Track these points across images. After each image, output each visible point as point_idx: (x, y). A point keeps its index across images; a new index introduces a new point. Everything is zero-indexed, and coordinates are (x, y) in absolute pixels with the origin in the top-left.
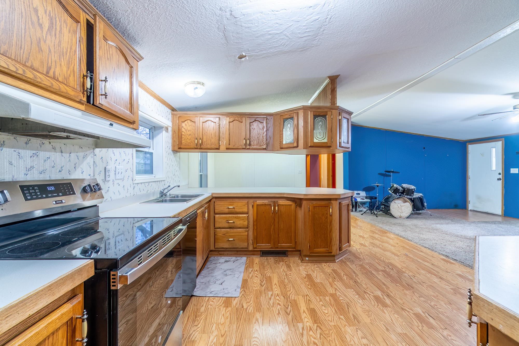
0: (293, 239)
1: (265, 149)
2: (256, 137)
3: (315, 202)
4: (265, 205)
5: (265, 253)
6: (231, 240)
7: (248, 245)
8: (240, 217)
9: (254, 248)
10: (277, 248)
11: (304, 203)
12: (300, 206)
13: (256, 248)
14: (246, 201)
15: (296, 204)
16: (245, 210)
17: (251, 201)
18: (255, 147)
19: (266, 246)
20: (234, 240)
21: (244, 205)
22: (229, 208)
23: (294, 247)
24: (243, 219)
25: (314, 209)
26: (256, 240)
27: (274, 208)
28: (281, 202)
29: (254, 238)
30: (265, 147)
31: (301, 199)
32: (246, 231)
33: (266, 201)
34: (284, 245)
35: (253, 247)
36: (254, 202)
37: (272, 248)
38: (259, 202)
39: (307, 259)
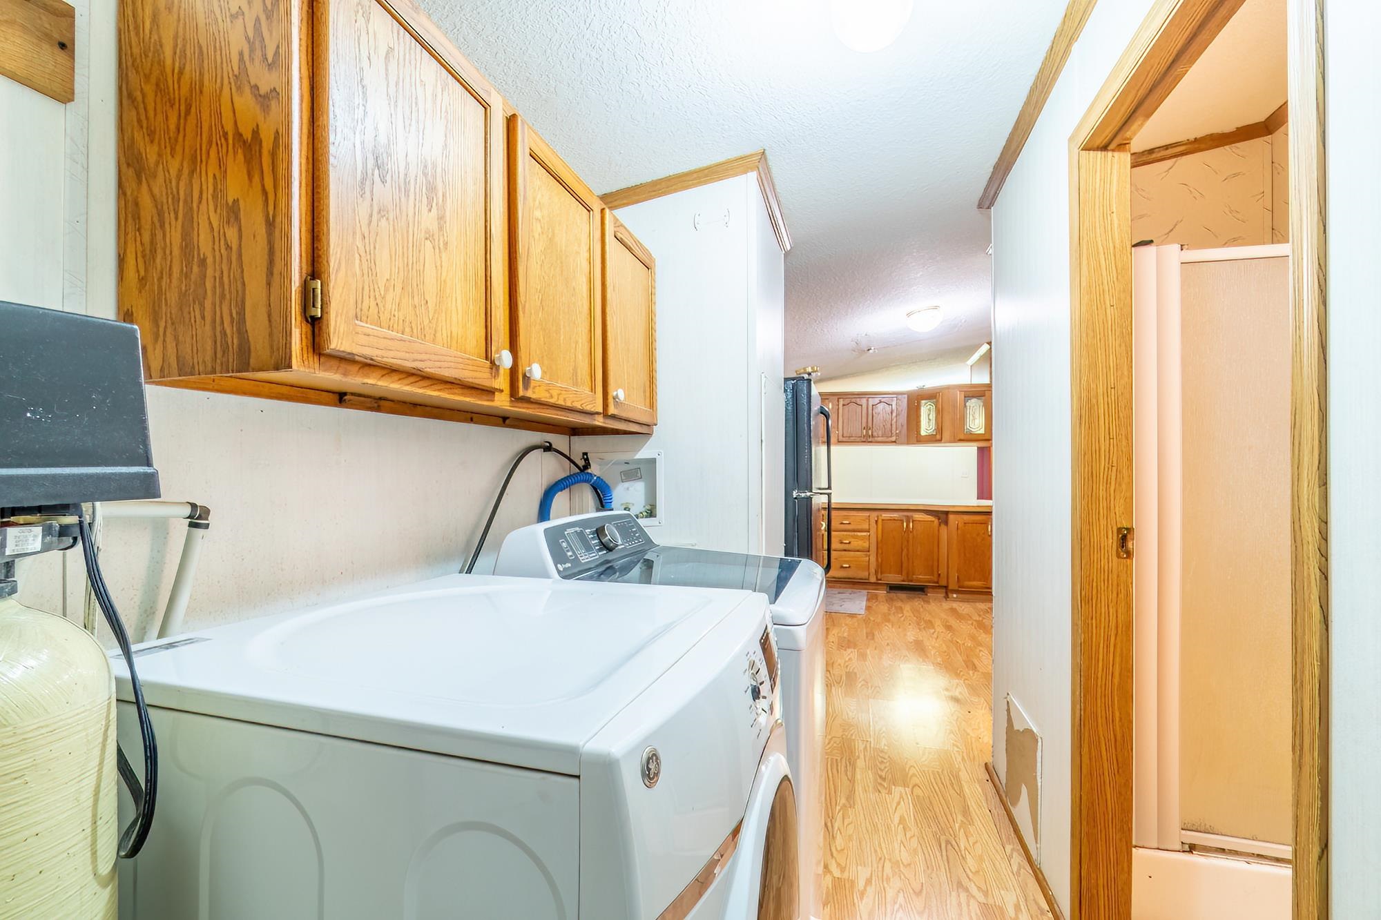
0: (935, 570)
1: (895, 442)
2: (882, 426)
3: (966, 517)
4: (894, 520)
5: (893, 588)
6: (846, 567)
7: (869, 575)
8: (857, 536)
9: (877, 579)
10: (911, 581)
11: (951, 517)
12: (946, 523)
13: (880, 580)
14: (866, 514)
15: (939, 519)
16: (866, 526)
17: (874, 515)
18: (880, 439)
19: (895, 579)
20: (849, 567)
21: (864, 520)
22: (842, 523)
23: (936, 580)
24: (862, 538)
25: (965, 526)
26: (880, 569)
27: (907, 526)
28: (918, 516)
29: (877, 565)
30: (894, 439)
31: (947, 513)
32: (866, 555)
33: (895, 515)
34: (921, 577)
35: (877, 577)
36: (878, 517)
37: (903, 581)
38: (886, 515)
39: (955, 596)
